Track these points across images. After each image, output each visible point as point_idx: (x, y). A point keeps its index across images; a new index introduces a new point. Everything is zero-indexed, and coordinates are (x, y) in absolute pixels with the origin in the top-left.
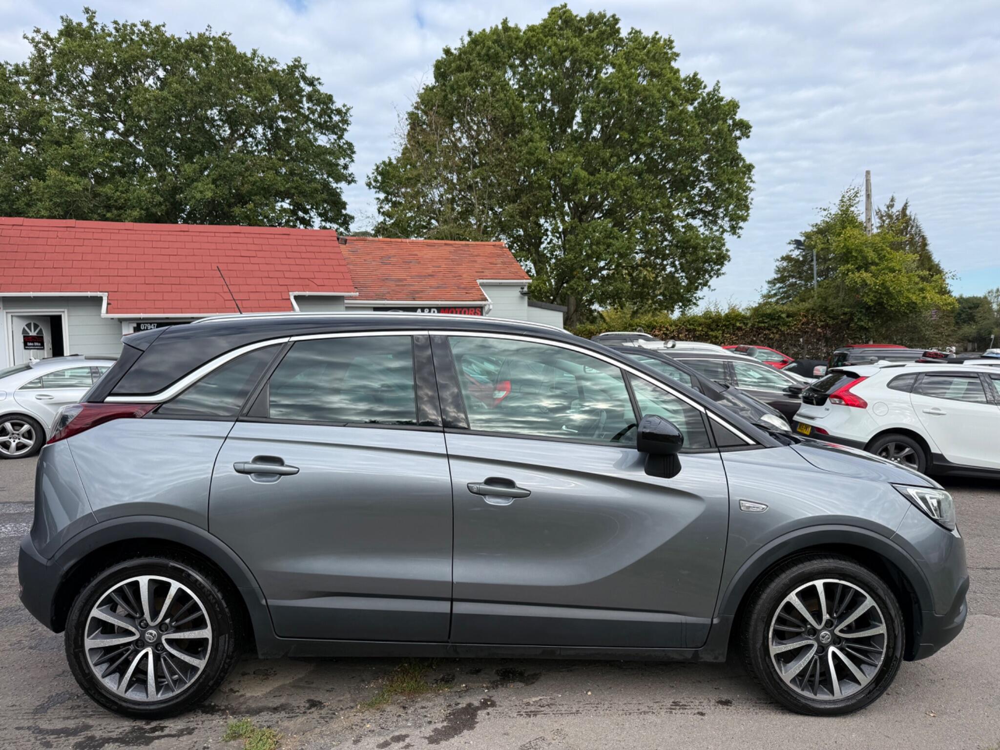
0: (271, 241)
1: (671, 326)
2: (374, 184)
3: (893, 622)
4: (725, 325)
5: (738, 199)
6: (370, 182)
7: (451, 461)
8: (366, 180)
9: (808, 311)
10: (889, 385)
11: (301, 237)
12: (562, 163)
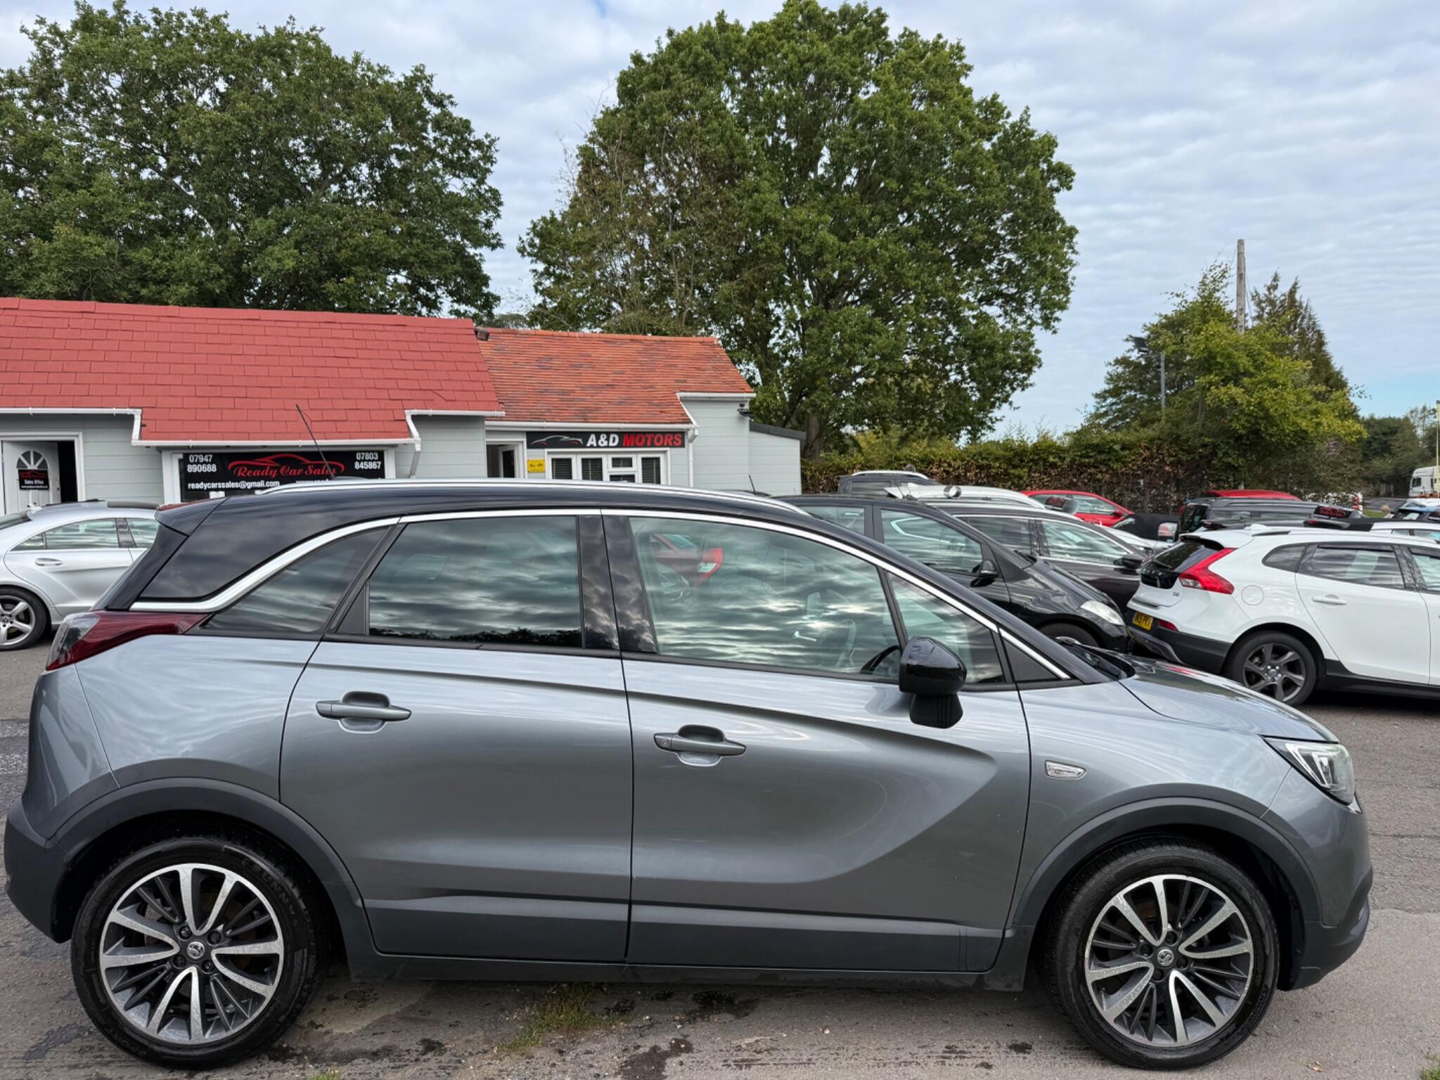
0: (379, 336)
1: (955, 460)
2: (529, 249)
3: (1262, 936)
4: (1032, 460)
5: (1054, 278)
6: (524, 247)
7: (632, 702)
9: (1152, 440)
10: (1266, 561)
11: (422, 330)
12: (802, 224)
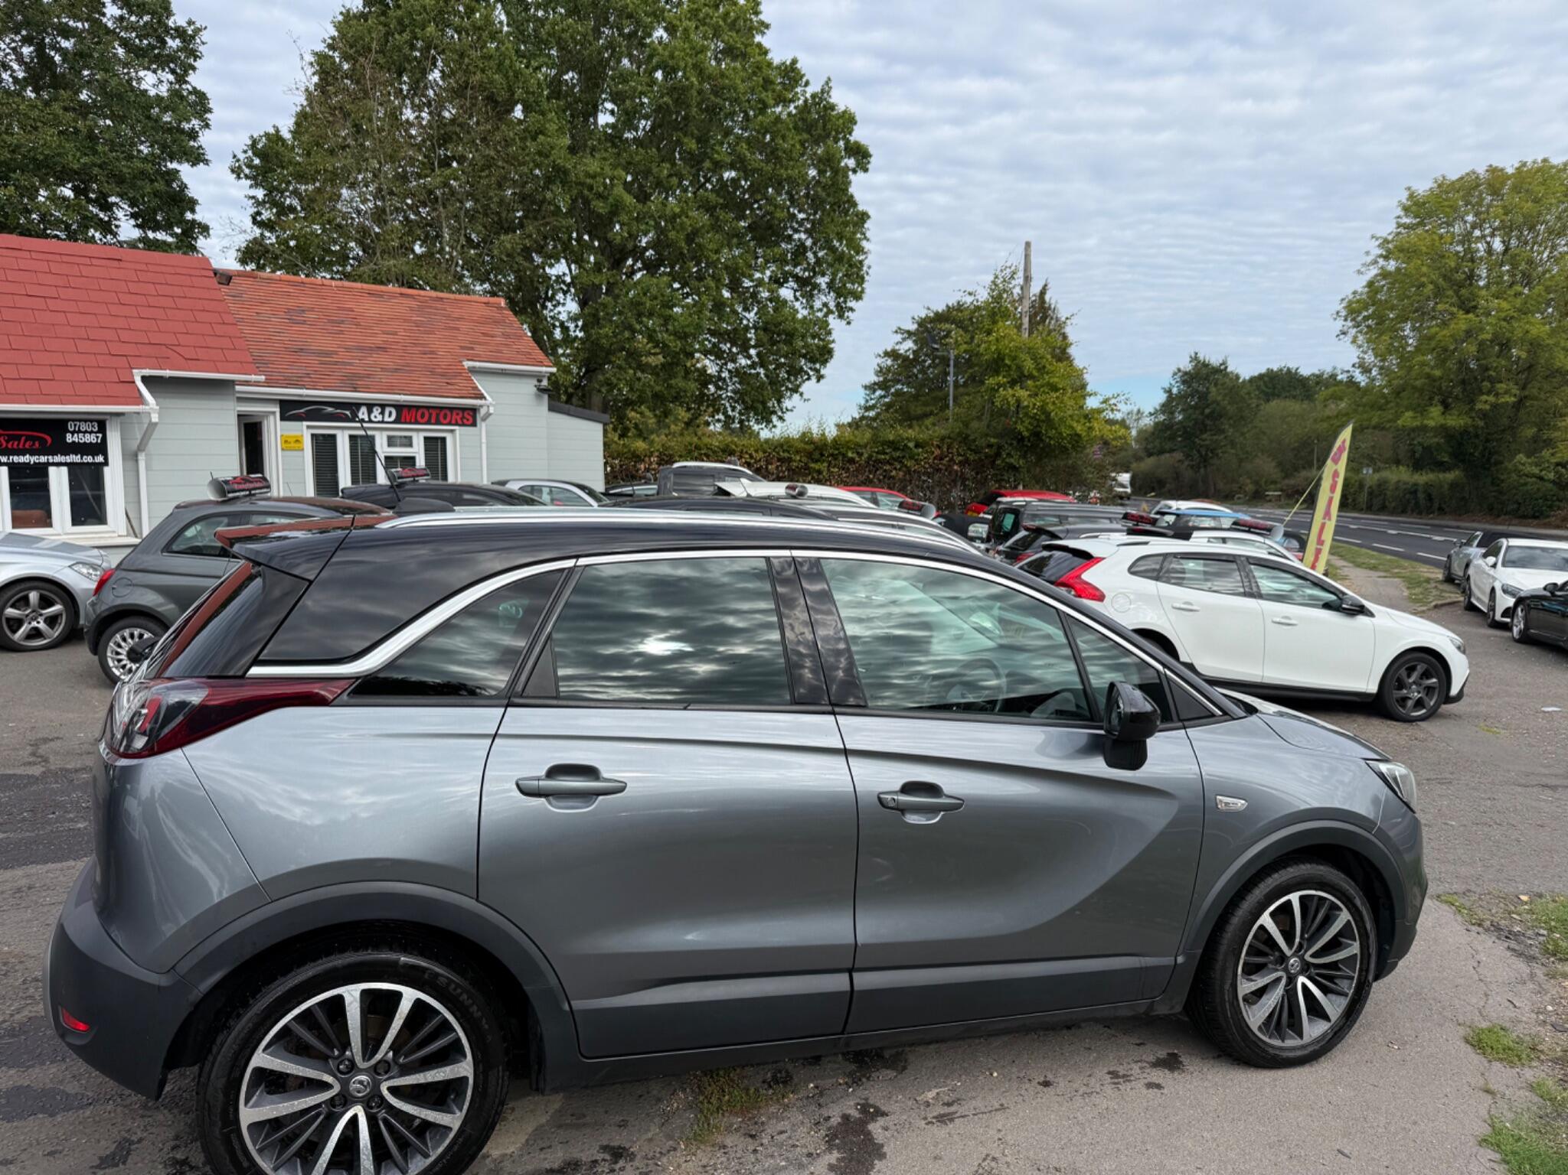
0: (85, 271)
1: (756, 451)
2: (247, 171)
4: (832, 455)
5: (851, 266)
6: (240, 167)
7: (852, 761)
8: (230, 162)
9: (942, 439)
10: (1132, 570)
11: (144, 267)
12: (593, 177)
